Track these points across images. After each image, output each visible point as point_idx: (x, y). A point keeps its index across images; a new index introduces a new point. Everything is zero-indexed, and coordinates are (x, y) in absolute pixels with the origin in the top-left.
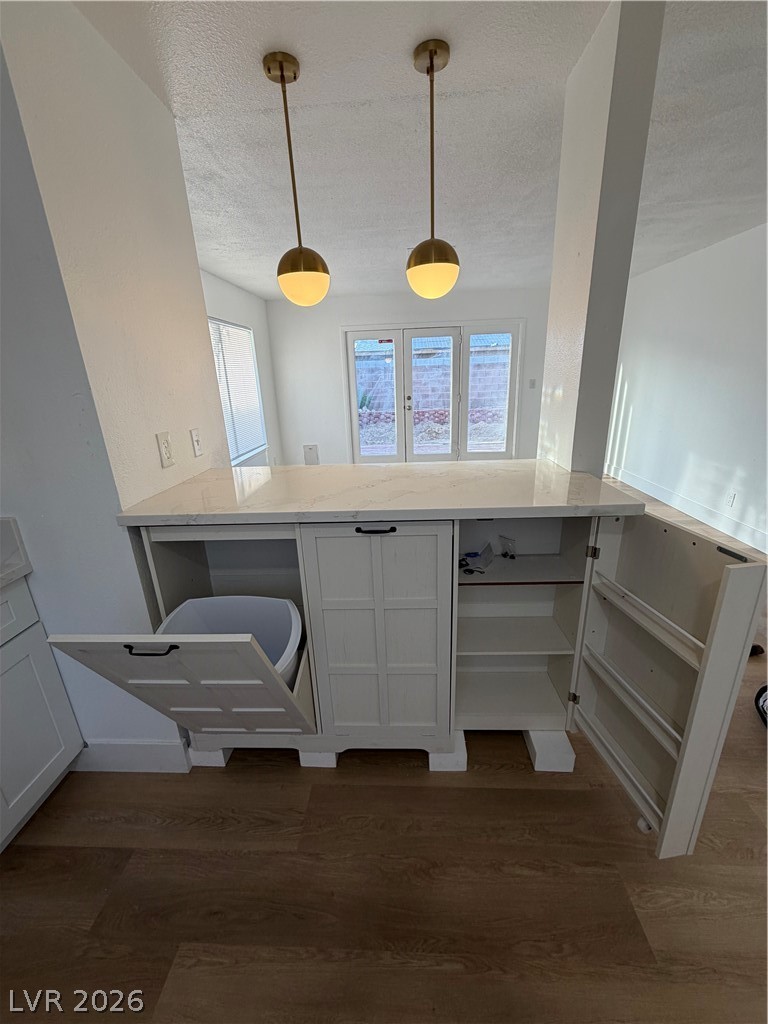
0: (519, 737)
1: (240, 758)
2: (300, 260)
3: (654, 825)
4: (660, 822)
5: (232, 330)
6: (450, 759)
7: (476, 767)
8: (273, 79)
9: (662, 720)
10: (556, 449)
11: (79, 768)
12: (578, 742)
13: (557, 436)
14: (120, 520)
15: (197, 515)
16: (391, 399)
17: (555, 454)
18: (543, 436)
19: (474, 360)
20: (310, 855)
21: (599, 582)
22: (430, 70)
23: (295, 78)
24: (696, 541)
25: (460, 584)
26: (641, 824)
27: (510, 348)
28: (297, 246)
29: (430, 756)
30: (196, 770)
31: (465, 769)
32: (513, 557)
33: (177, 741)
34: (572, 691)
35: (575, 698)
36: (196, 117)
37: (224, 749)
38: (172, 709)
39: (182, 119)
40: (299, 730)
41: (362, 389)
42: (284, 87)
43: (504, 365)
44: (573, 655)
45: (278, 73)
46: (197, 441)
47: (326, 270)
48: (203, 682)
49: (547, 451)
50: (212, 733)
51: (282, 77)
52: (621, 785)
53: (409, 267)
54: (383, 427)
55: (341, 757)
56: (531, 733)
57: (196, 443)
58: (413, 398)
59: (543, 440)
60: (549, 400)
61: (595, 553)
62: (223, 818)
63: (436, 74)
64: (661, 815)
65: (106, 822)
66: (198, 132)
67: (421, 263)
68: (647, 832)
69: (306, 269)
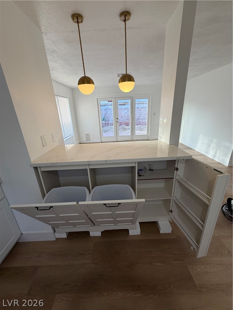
0: (155, 224)
1: (71, 235)
2: (85, 80)
3: (196, 248)
4: (197, 247)
5: (61, 98)
6: (135, 231)
7: (143, 233)
8: (75, 22)
9: (197, 218)
10: (164, 137)
11: (20, 241)
12: (172, 224)
13: (164, 134)
14: (31, 165)
15: (56, 163)
16: (112, 119)
17: (164, 138)
18: (160, 133)
19: (137, 106)
20: (95, 264)
21: (178, 178)
22: (125, 21)
23: (82, 22)
24: (207, 167)
25: (138, 180)
26: (192, 248)
27: (148, 102)
28: (84, 76)
29: (130, 231)
30: (57, 239)
31: (140, 234)
32: (152, 170)
33: (51, 231)
34: (171, 209)
35: (171, 211)
36: (49, 33)
37: (66, 233)
38: (50, 223)
39: (45, 33)
40: (90, 226)
41: (103, 116)
42: (78, 25)
43: (146, 108)
44: (171, 199)
45: (76, 20)
46: (54, 137)
47: (93, 84)
48: (60, 215)
49: (161, 138)
50: (62, 228)
51: (78, 21)
52: (185, 236)
53: (119, 82)
54: (109, 127)
55: (102, 232)
56: (159, 222)
57: (53, 138)
58: (119, 119)
59: (160, 134)
60: (162, 123)
61: (177, 170)
62: (67, 254)
63: (126, 22)
64: (198, 246)
65: (30, 258)
66: (50, 38)
67: (123, 82)
68: (193, 250)
69: (87, 83)
